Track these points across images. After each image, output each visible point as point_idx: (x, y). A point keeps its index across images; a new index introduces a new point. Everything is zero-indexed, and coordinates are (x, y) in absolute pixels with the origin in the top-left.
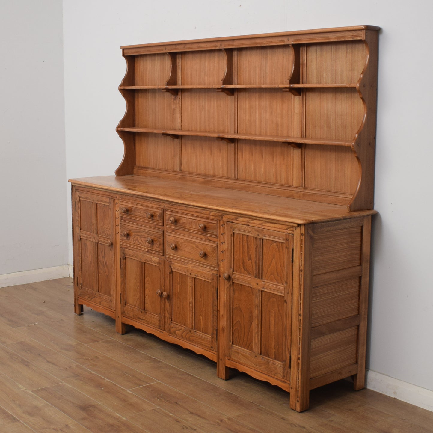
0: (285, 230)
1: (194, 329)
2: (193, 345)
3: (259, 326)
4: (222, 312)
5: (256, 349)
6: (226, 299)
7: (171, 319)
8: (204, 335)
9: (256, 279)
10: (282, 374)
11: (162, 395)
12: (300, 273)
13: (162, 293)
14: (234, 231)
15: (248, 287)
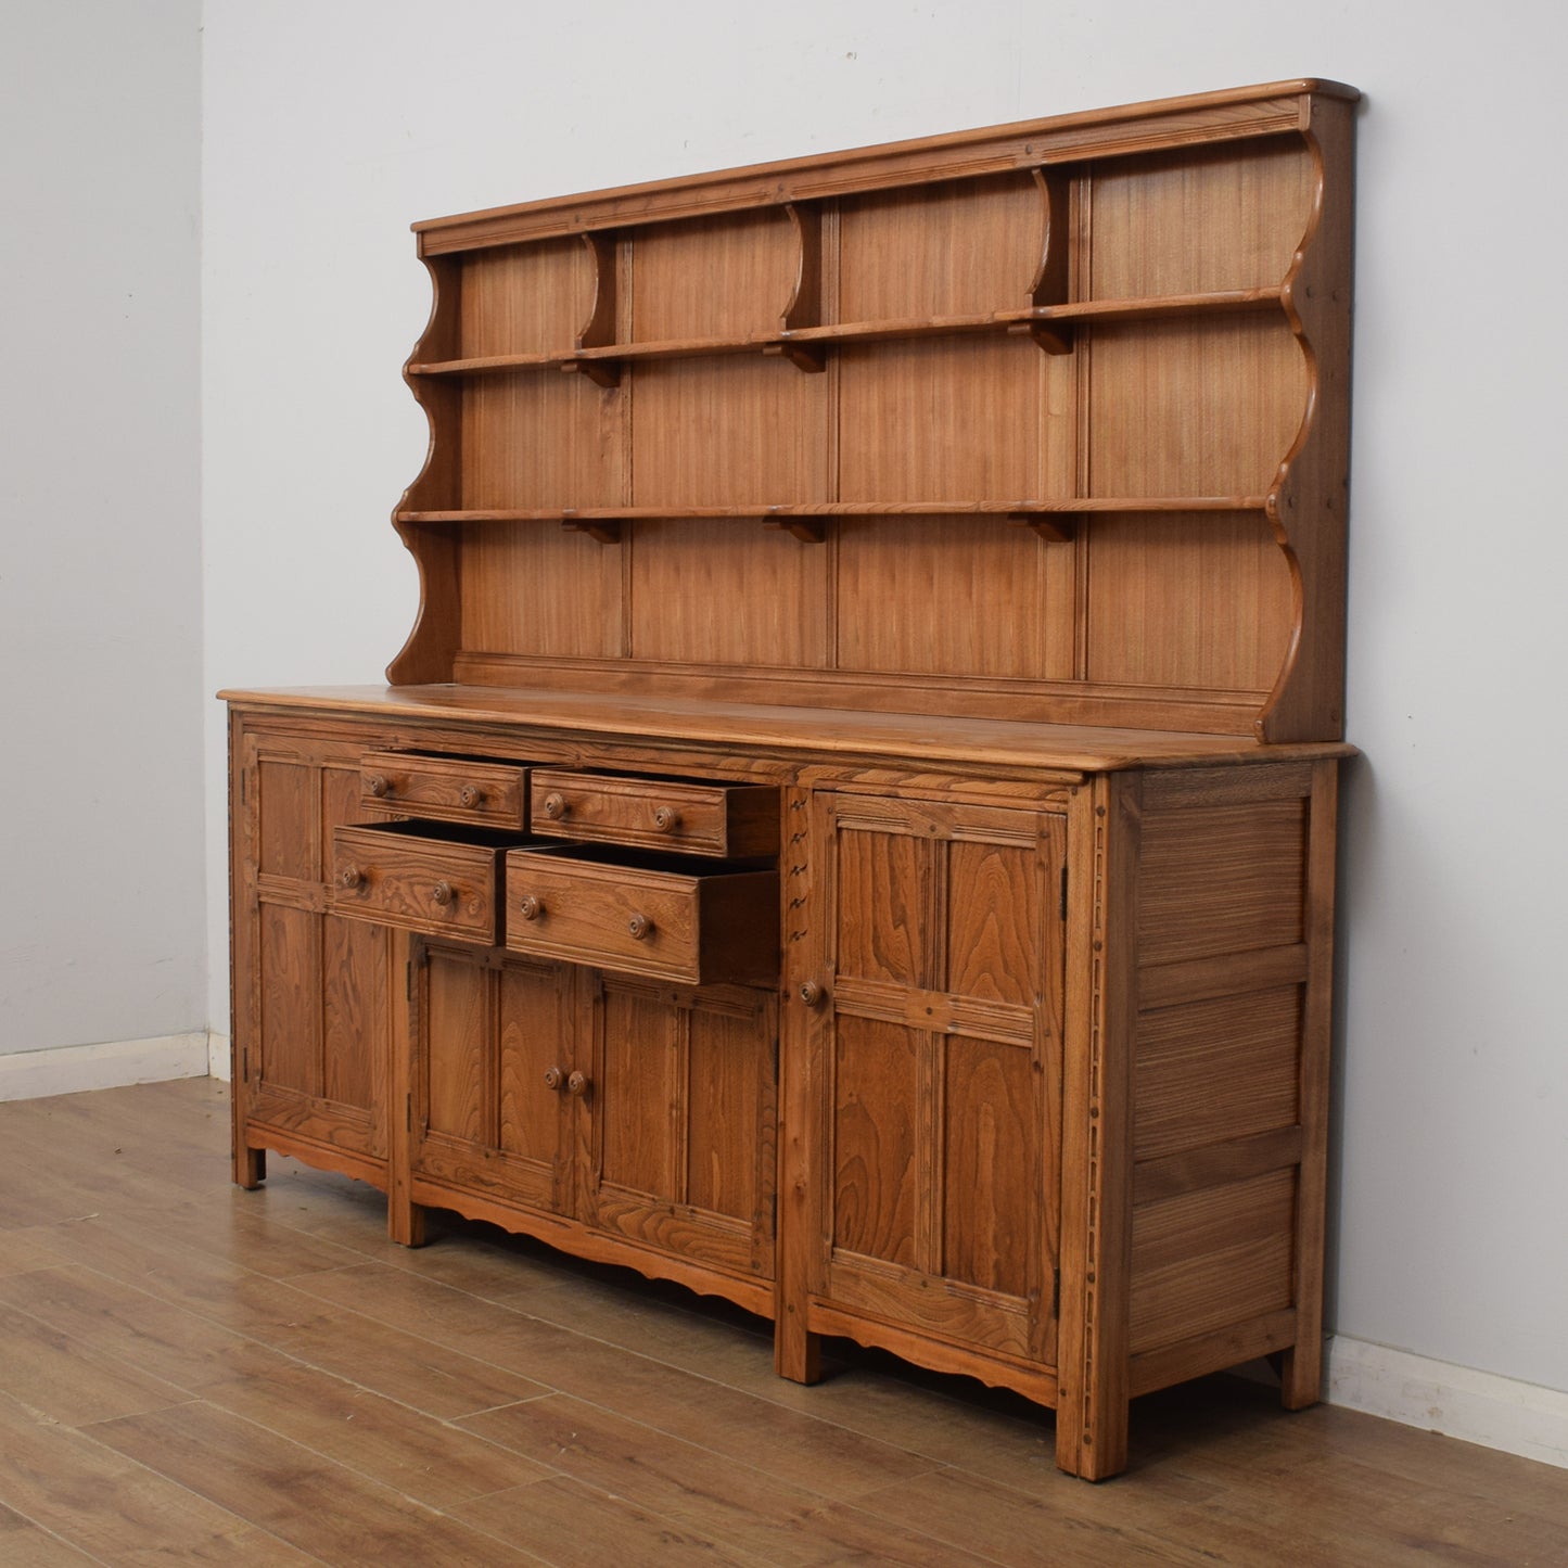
0: (1035, 799)
1: (688, 1203)
2: (682, 1261)
3: (936, 1166)
4: (793, 1130)
5: (926, 1257)
6: (808, 1079)
7: (599, 1173)
8: (726, 1222)
9: (925, 991)
10: (1025, 1342)
11: (574, 1435)
12: (1091, 955)
13: (565, 1078)
14: (840, 824)
15: (894, 1024)
